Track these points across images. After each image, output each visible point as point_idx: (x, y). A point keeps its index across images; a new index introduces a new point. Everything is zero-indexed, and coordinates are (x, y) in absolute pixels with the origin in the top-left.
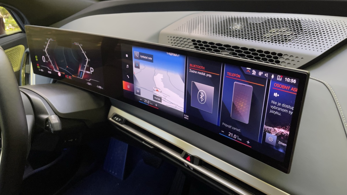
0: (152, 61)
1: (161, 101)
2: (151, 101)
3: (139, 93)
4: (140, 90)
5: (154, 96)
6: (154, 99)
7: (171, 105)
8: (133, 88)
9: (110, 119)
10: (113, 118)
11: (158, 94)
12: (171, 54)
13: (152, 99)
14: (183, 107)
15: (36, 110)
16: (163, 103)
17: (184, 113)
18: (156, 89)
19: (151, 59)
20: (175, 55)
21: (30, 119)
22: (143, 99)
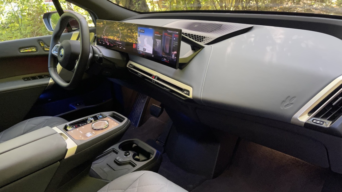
0: (144, 33)
1: (145, 51)
2: (142, 51)
3: (139, 49)
4: (139, 47)
5: (144, 49)
6: (144, 50)
7: (149, 51)
8: (136, 47)
9: (127, 66)
10: (129, 66)
11: (145, 48)
12: (150, 28)
13: (143, 50)
14: (152, 51)
15: (94, 53)
16: (147, 51)
17: (153, 54)
18: (144, 45)
19: (144, 31)
20: (151, 29)
21: (91, 55)
22: (140, 51)
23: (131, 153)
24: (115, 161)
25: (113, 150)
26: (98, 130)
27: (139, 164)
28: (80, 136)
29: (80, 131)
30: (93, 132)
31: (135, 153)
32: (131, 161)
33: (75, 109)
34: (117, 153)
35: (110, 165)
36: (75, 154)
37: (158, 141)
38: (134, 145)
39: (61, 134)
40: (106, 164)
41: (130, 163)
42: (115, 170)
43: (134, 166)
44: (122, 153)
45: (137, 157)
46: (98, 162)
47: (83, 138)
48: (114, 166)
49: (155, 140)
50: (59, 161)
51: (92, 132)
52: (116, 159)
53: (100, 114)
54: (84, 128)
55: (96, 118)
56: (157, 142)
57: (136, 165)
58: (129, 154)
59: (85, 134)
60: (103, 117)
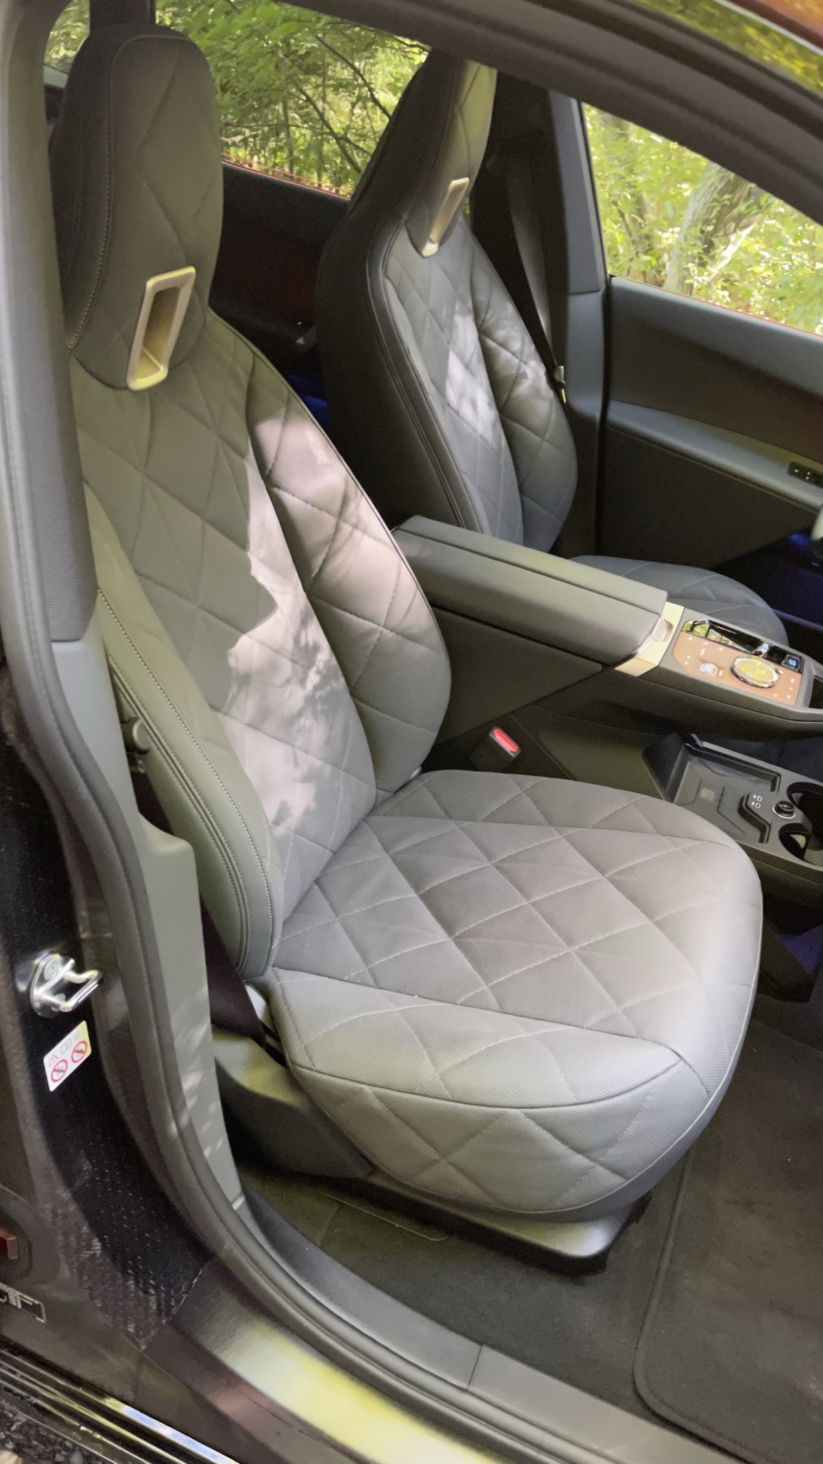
23: (797, 817)
24: (742, 799)
25: (777, 778)
27: (773, 848)
28: (689, 657)
30: (720, 672)
32: (770, 826)
34: (773, 789)
35: (724, 795)
36: (637, 677)
39: (669, 625)
40: (723, 787)
42: (720, 810)
44: (781, 797)
48: (731, 803)
50: (603, 663)
51: (719, 668)
52: (750, 796)
55: (776, 656)
57: (767, 843)
58: (791, 814)
59: (704, 662)
60: (796, 667)
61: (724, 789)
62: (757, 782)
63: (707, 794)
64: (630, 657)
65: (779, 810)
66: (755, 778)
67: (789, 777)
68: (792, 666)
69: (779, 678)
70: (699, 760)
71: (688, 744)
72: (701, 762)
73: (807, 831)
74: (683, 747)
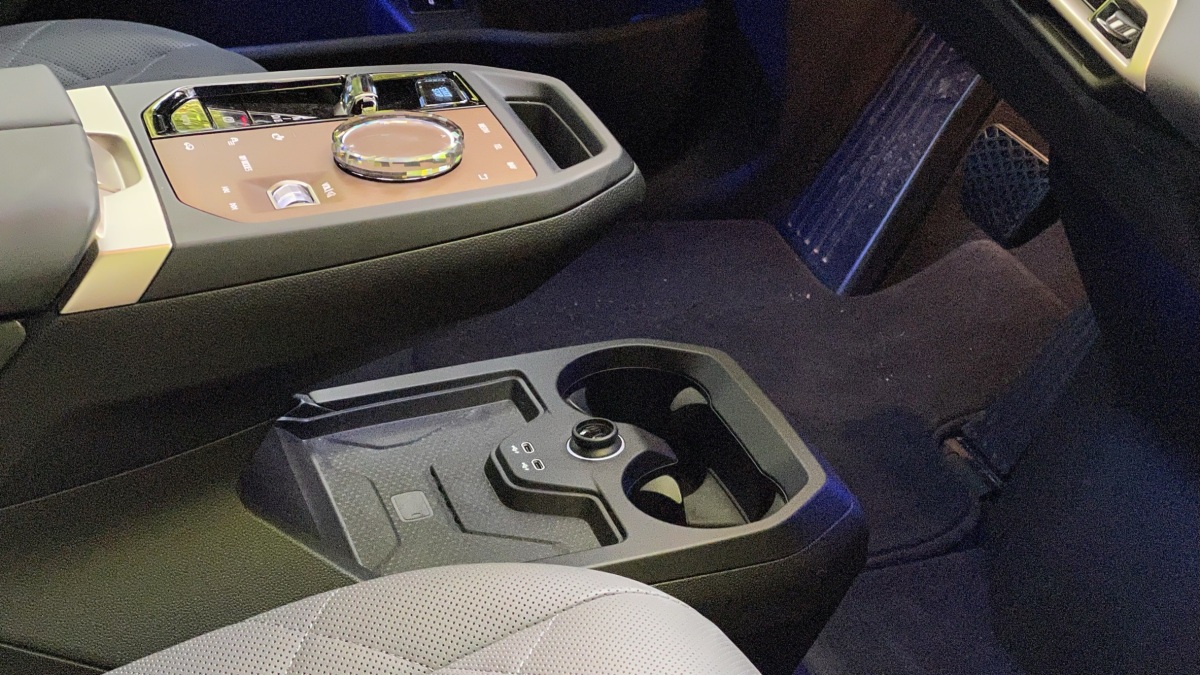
23: (630, 443)
24: (490, 470)
25: (516, 385)
26: (370, 177)
27: (650, 537)
28: (226, 190)
29: (243, 158)
30: (326, 186)
31: (664, 449)
32: (600, 496)
33: (399, 29)
34: (529, 412)
35: (446, 486)
36: (140, 301)
37: (967, 443)
38: (688, 396)
39: (113, 143)
40: (426, 468)
41: (589, 510)
42: (466, 525)
43: (606, 538)
44: (564, 417)
45: (666, 486)
46: (377, 444)
47: (234, 206)
48: (475, 495)
49: (938, 432)
50: (25, 315)
51: (315, 180)
52: (499, 454)
53: (449, 75)
54: (280, 138)
55: (399, 96)
56: (953, 445)
57: (624, 534)
58: (614, 442)
59: (269, 182)
60: (456, 98)
61: (433, 473)
62: (485, 415)
63: (413, 505)
64: (88, 257)
65: (585, 448)
66: (473, 410)
67: (542, 368)
68: (445, 100)
69: (461, 138)
70: (331, 441)
71: (283, 419)
72: (338, 441)
73: (667, 460)
74: (279, 431)
